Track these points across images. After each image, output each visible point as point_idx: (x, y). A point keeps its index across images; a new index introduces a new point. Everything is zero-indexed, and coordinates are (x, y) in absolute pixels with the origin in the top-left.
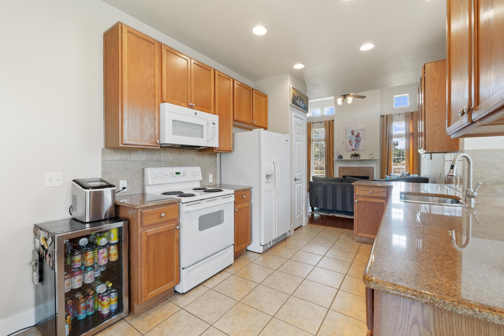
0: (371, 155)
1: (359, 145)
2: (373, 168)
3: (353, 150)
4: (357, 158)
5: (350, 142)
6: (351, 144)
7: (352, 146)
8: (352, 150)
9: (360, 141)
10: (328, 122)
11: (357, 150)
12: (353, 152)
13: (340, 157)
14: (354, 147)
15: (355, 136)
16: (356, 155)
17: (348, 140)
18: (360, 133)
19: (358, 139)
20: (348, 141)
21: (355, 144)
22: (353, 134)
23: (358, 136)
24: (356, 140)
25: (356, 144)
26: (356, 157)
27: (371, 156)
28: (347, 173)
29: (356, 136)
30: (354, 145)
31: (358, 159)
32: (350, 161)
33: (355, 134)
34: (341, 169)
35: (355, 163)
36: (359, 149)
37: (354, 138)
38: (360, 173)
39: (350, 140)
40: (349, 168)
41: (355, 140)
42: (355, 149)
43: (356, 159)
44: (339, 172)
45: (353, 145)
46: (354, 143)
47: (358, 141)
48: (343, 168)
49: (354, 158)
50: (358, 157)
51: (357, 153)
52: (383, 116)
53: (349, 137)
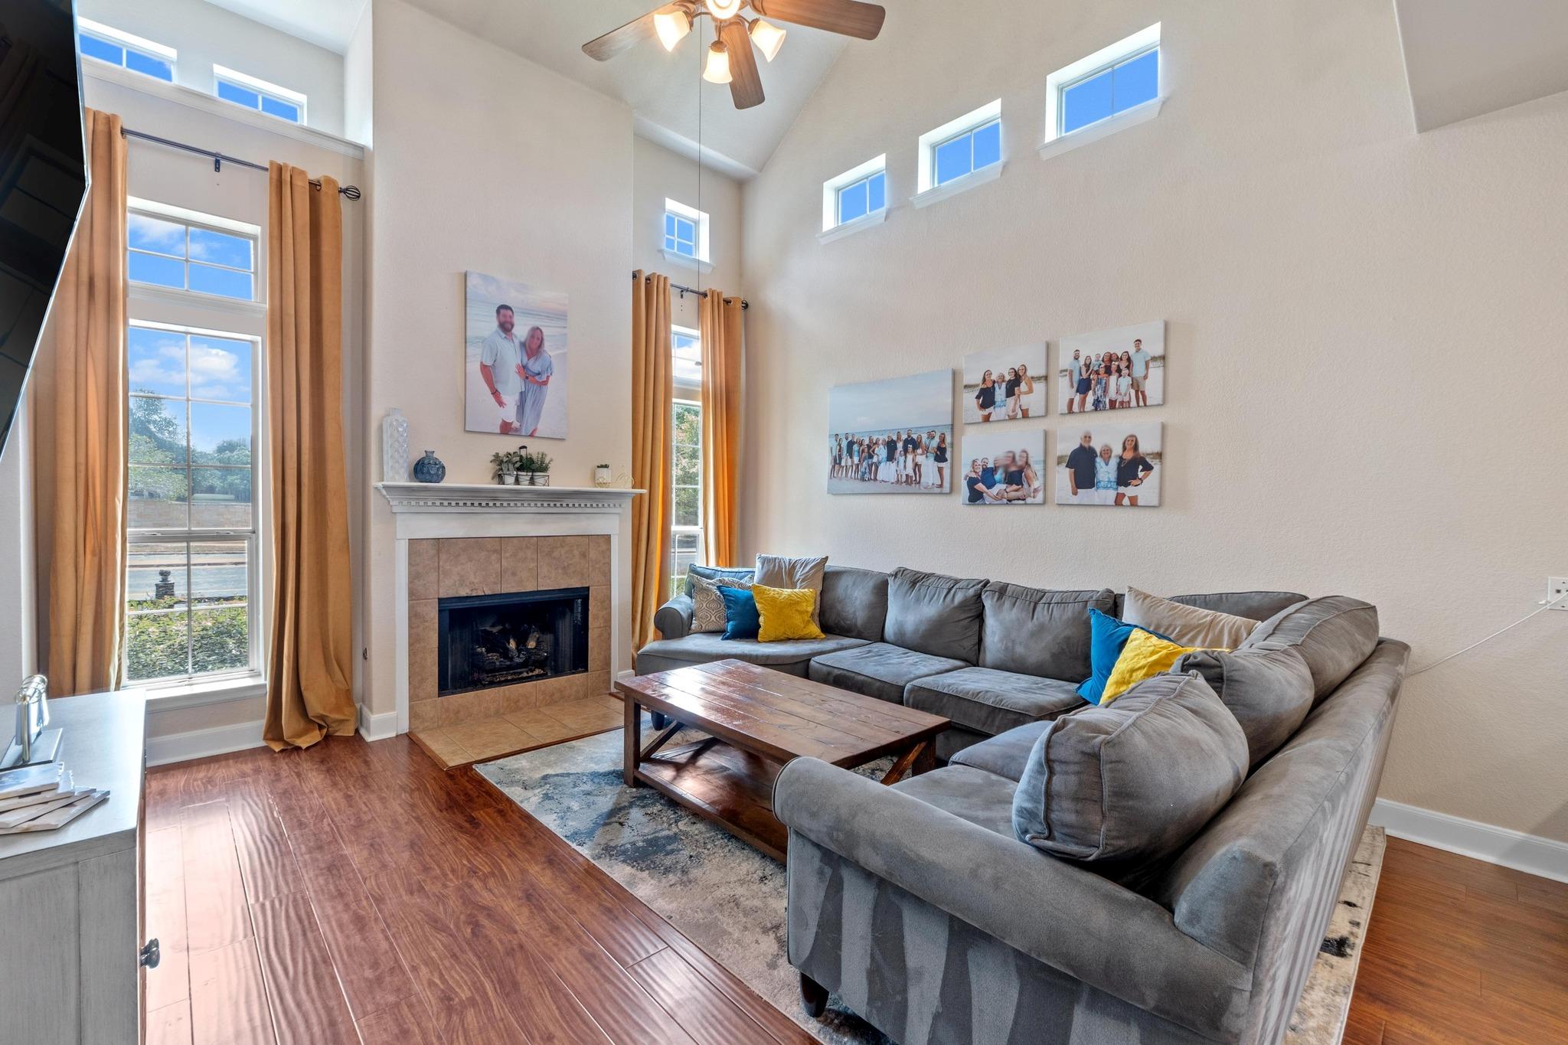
0: (606, 466)
1: (538, 404)
2: (607, 538)
3: (506, 429)
4: (532, 482)
5: (488, 374)
6: (495, 393)
7: (501, 403)
8: (498, 431)
9: (545, 383)
11: (531, 436)
12: (509, 445)
13: (425, 469)
14: (510, 413)
15: (517, 342)
16: (529, 466)
18: (543, 329)
19: (535, 366)
20: (474, 368)
21: (517, 397)
22: (506, 327)
23: (533, 346)
24: (525, 367)
25: (523, 396)
26: (525, 477)
27: (603, 475)
28: (472, 578)
29: (523, 345)
30: (511, 399)
32: (495, 499)
33: (521, 331)
34: (427, 550)
35: (522, 510)
36: (543, 429)
37: (512, 357)
38: (546, 570)
39: (489, 363)
40: (478, 543)
41: (518, 367)
42: (516, 424)
43: (525, 486)
44: (414, 577)
45: (505, 398)
46: (512, 386)
47: (537, 378)
48: (439, 543)
49: (517, 482)
50: (539, 477)
51: (534, 449)
53: (484, 340)
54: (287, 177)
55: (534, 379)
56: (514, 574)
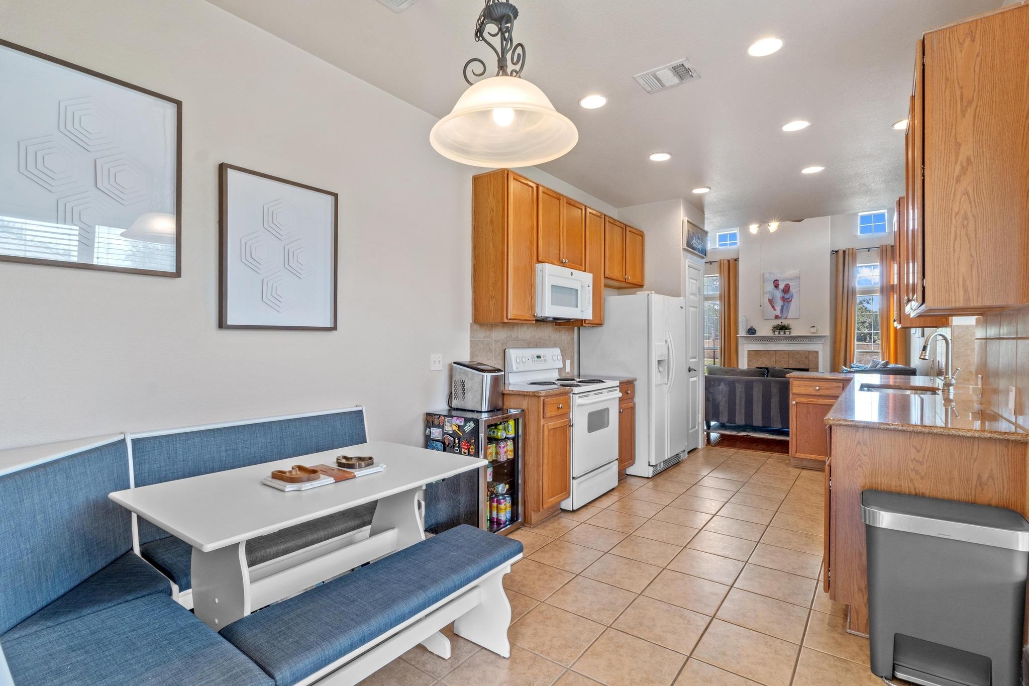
0: (814, 327)
1: (788, 308)
2: (817, 352)
3: (777, 317)
4: (785, 333)
5: (771, 302)
6: (773, 307)
7: (775, 310)
8: (774, 318)
9: (791, 301)
10: (726, 262)
11: (786, 318)
12: (778, 322)
13: (751, 331)
14: (778, 312)
15: (780, 290)
16: (783, 328)
17: (767, 297)
18: (790, 284)
19: (787, 296)
20: (767, 300)
21: (780, 307)
22: (776, 286)
23: (787, 290)
24: (783, 297)
25: (782, 307)
26: (782, 332)
27: (813, 330)
28: (766, 362)
29: (783, 291)
30: (778, 308)
31: (787, 334)
32: (771, 339)
33: (782, 286)
34: (753, 354)
35: (782, 342)
36: (790, 315)
37: (778, 294)
38: (791, 362)
39: (771, 298)
40: (768, 352)
41: (781, 298)
42: (780, 316)
43: (782, 334)
44: (749, 360)
45: (776, 308)
46: (779, 304)
47: (788, 300)
48: (757, 352)
49: (779, 333)
50: (787, 332)
52: (837, 252)
53: (769, 292)
54: (722, 262)
55: (786, 301)
56: (780, 362)
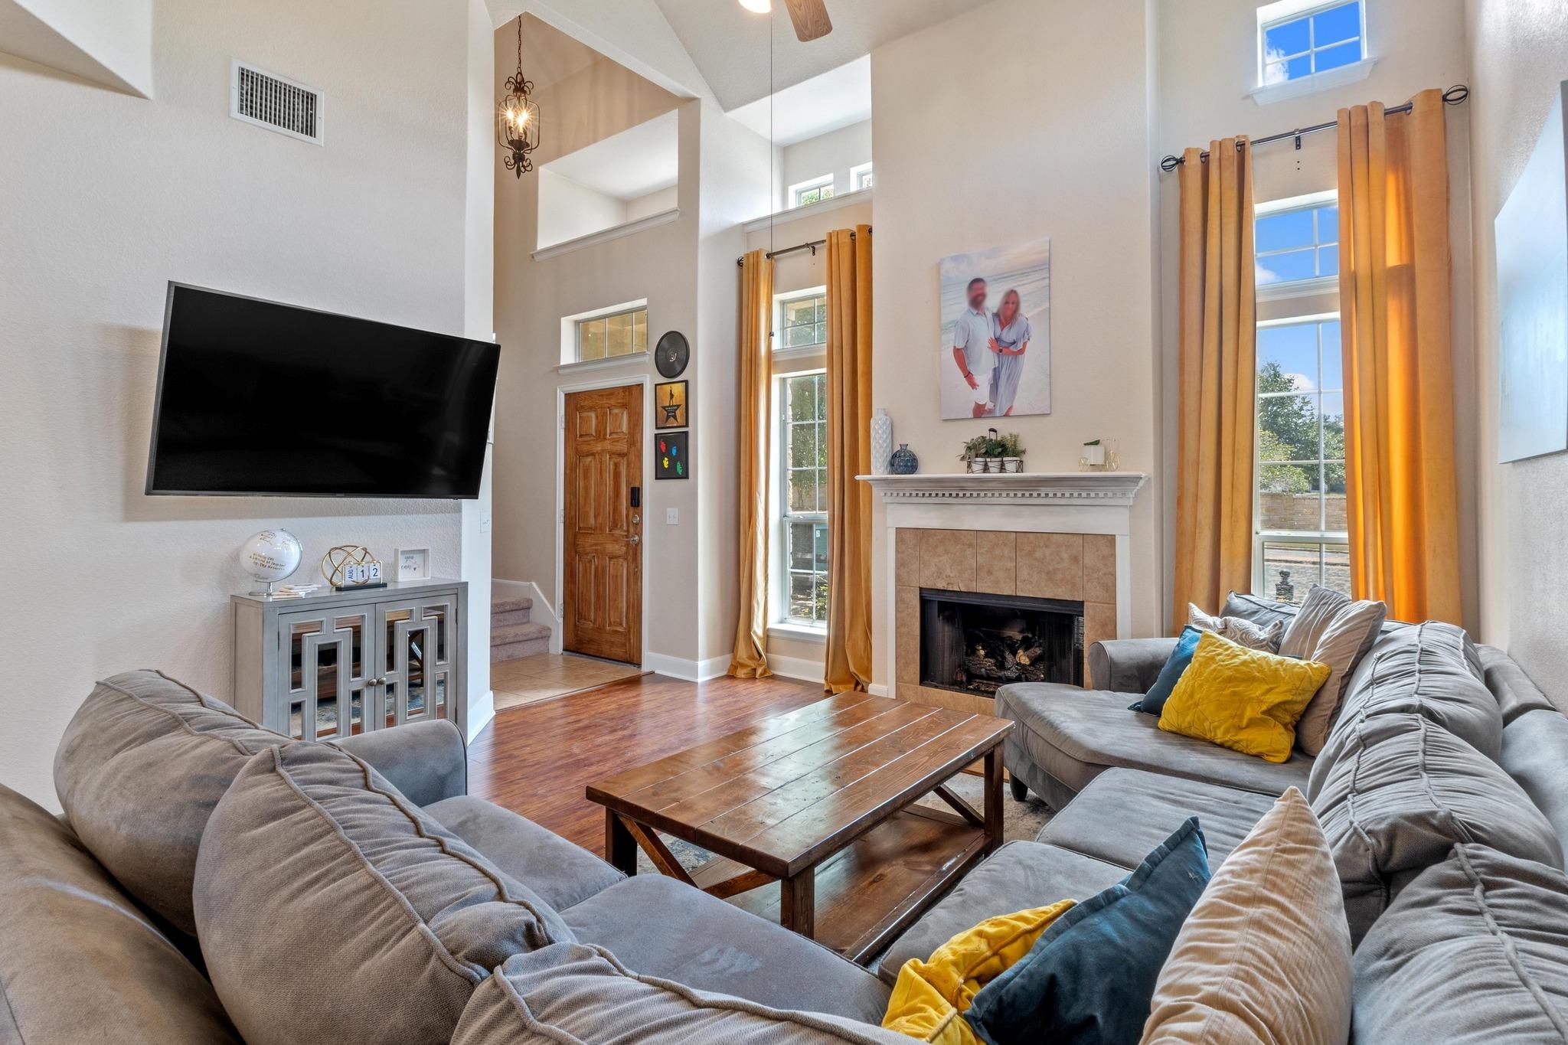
0: (1096, 443)
1: (1013, 379)
2: (1111, 540)
3: (979, 412)
4: (1003, 469)
5: (961, 357)
6: (968, 376)
7: (973, 385)
8: (971, 415)
9: (1021, 352)
10: (846, 240)
11: (1007, 415)
12: (980, 429)
13: (904, 462)
14: (983, 395)
15: (989, 315)
16: (998, 449)
17: (951, 341)
19: (1009, 335)
20: (949, 355)
21: (990, 375)
22: (977, 300)
24: (998, 340)
25: (996, 373)
26: (993, 463)
27: (1095, 455)
28: (948, 572)
29: (996, 315)
30: (983, 379)
31: (1011, 473)
32: (962, 489)
33: (993, 301)
34: (910, 540)
35: (995, 500)
36: (1020, 405)
37: (984, 329)
38: (1024, 573)
39: (961, 345)
40: (955, 534)
41: (991, 342)
42: (990, 405)
43: (993, 473)
44: (900, 564)
45: (977, 379)
46: (985, 363)
47: (1012, 348)
48: (923, 534)
49: (986, 469)
50: (1011, 465)
51: (1005, 429)
52: (1180, 162)
53: (956, 323)
54: (836, 242)
55: (1007, 350)
56: (990, 572)
